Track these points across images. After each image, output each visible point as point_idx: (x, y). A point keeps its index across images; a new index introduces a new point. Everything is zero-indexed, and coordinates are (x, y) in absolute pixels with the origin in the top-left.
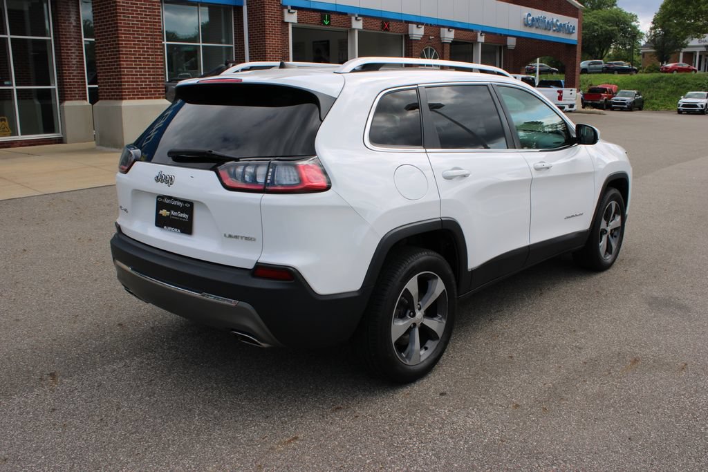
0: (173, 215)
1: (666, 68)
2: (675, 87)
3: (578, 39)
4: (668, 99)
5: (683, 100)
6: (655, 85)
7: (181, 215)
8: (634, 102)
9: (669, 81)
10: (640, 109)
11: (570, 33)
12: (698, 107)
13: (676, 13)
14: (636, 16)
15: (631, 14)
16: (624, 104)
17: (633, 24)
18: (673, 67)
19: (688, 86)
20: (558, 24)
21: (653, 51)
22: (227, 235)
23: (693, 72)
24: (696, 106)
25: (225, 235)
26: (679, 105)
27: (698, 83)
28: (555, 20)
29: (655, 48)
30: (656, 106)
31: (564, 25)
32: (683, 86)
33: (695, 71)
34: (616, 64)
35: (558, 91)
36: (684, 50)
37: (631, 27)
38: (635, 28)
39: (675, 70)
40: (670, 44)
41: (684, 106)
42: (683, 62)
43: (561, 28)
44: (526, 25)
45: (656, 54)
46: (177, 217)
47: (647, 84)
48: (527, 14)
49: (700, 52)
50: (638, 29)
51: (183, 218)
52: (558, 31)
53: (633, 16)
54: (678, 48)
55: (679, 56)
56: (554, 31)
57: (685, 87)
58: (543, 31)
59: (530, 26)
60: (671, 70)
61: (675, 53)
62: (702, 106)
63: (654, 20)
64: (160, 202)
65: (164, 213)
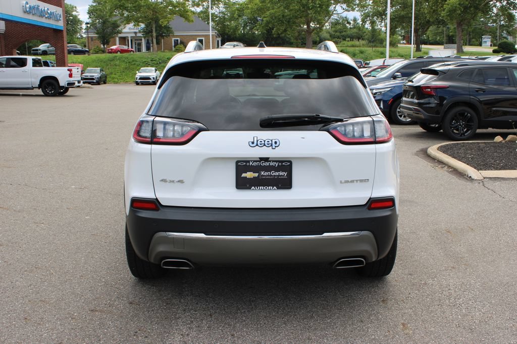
0: (264, 176)
1: (112, 49)
2: (127, 64)
3: (64, 25)
4: (124, 74)
5: (139, 75)
6: (112, 63)
7: (277, 174)
8: (100, 77)
9: (122, 60)
10: (105, 83)
11: (58, 20)
12: (151, 79)
13: (121, 6)
14: (76, 7)
15: (71, 5)
16: (93, 79)
17: (74, 13)
18: (116, 49)
19: (137, 63)
20: (49, 12)
21: (96, 35)
22: (343, 181)
23: (132, 53)
24: (149, 79)
25: (341, 182)
26: (137, 78)
27: (144, 61)
28: (46, 9)
29: (97, 34)
30: (116, 80)
31: (53, 13)
32: (133, 63)
33: (133, 51)
34: (71, 46)
35: (68, 70)
36: (120, 35)
37: (72, 16)
38: (75, 17)
39: (119, 51)
40: (109, 30)
41: (140, 79)
42: (119, 45)
43: (51, 16)
44: (25, 12)
45: (99, 38)
46: (271, 176)
47: (104, 62)
48: (25, 2)
49: (131, 37)
50: (79, 17)
51: (279, 176)
52: (49, 18)
53: (73, 7)
54: (115, 33)
55: (115, 40)
56: (46, 18)
57: (135, 64)
58: (38, 17)
59: (28, 13)
60: (116, 51)
61: (113, 37)
62: (154, 78)
63: (89, 11)
64: (242, 166)
65: (249, 175)
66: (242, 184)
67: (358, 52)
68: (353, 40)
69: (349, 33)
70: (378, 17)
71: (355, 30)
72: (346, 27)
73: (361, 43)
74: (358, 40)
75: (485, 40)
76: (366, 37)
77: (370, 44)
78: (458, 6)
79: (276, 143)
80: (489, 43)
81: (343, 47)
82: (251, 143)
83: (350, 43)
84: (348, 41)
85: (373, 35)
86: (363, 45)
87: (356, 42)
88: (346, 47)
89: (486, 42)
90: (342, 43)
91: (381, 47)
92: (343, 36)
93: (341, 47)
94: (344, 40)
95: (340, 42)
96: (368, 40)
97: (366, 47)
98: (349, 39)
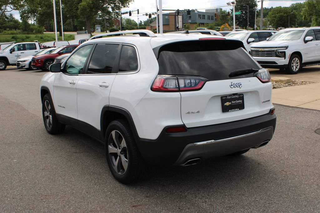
0: (233, 103)
7: (238, 102)
25: (262, 103)
46: (236, 103)
51: (239, 102)
64: (224, 99)
65: (227, 104)
66: (225, 109)
67: (26, 38)
68: (12, 30)
69: (8, 24)
70: (32, 14)
71: (12, 23)
72: (5, 21)
73: (18, 32)
74: (16, 30)
75: (97, 28)
76: (21, 27)
77: (24, 32)
78: (87, 7)
79: (241, 85)
80: (100, 30)
81: (5, 34)
82: (231, 86)
83: (10, 32)
84: (8, 30)
85: (26, 26)
86: (19, 33)
87: (14, 31)
88: (7, 34)
89: (98, 29)
90: (4, 32)
91: (32, 34)
92: (4, 27)
93: (3, 34)
94: (5, 29)
95: (2, 31)
96: (22, 29)
97: (22, 34)
98: (9, 29)
